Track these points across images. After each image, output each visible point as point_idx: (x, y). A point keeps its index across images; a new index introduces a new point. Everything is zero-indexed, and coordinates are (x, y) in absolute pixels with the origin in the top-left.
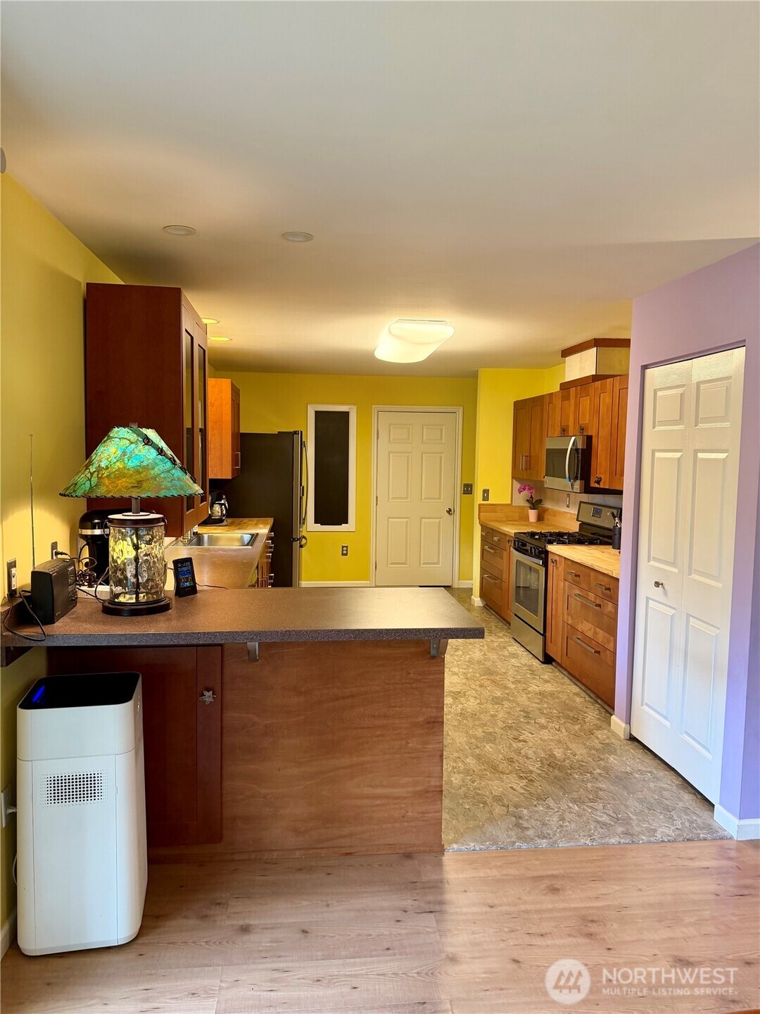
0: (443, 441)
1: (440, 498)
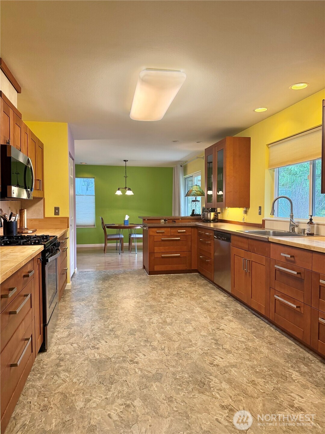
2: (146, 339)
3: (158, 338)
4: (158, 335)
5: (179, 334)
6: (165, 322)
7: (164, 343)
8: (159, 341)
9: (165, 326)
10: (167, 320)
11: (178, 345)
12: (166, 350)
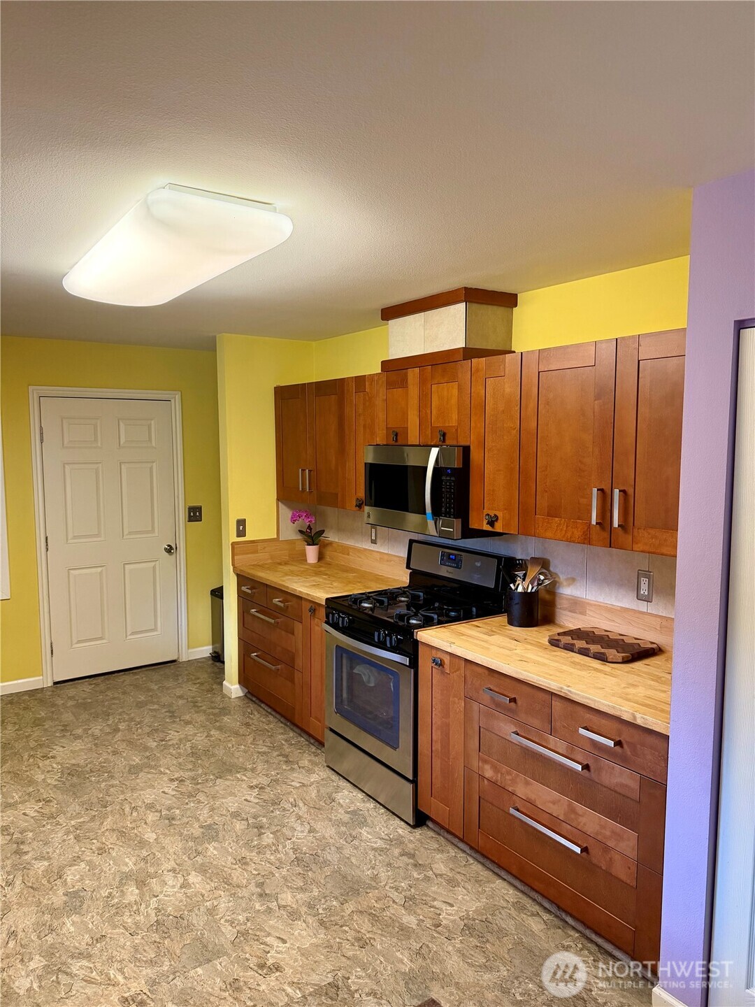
0: (154, 444)
1: (153, 530)
2: (174, 822)
3: (149, 830)
4: (150, 836)
5: (102, 851)
6: (141, 884)
7: (135, 821)
8: (146, 823)
9: (139, 866)
10: (137, 891)
11: (105, 823)
12: (127, 810)
